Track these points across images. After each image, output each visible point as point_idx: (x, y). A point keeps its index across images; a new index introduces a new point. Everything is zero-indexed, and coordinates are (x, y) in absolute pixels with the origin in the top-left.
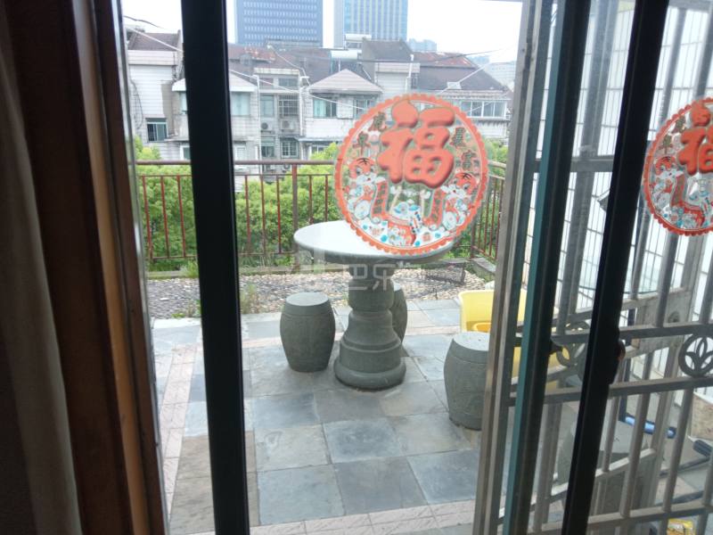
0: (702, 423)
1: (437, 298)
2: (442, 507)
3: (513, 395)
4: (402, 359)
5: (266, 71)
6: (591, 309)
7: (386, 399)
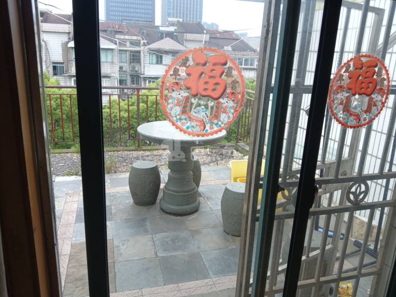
0: (358, 231)
1: (218, 165)
2: (219, 279)
3: (258, 215)
4: (198, 198)
5: (122, 37)
6: (300, 169)
7: (189, 220)
